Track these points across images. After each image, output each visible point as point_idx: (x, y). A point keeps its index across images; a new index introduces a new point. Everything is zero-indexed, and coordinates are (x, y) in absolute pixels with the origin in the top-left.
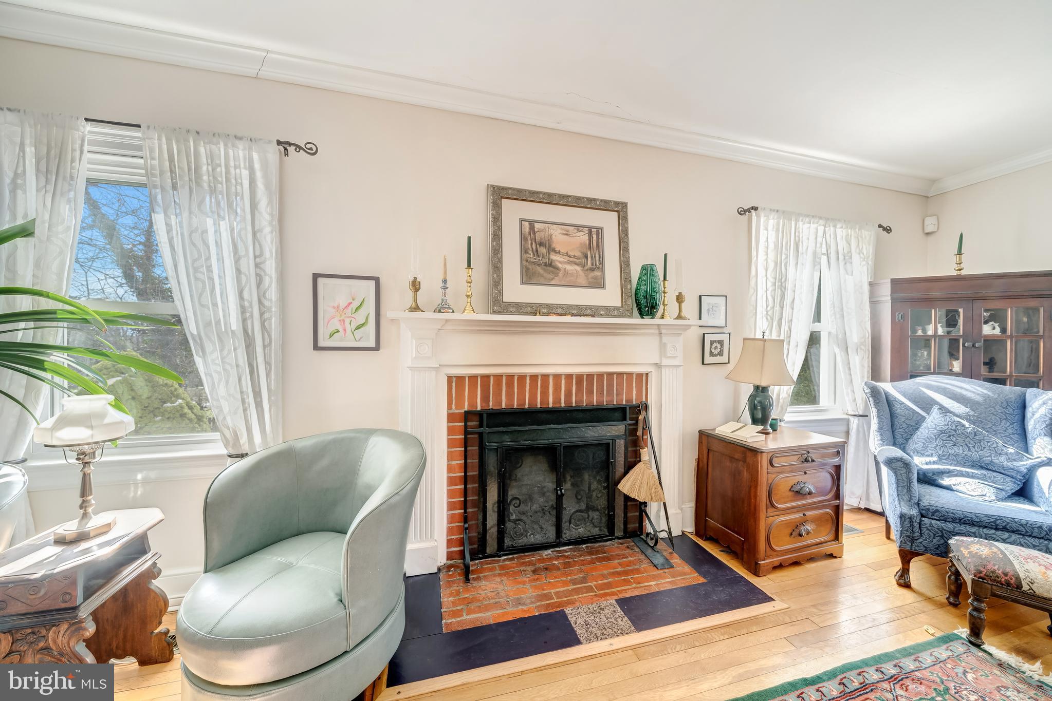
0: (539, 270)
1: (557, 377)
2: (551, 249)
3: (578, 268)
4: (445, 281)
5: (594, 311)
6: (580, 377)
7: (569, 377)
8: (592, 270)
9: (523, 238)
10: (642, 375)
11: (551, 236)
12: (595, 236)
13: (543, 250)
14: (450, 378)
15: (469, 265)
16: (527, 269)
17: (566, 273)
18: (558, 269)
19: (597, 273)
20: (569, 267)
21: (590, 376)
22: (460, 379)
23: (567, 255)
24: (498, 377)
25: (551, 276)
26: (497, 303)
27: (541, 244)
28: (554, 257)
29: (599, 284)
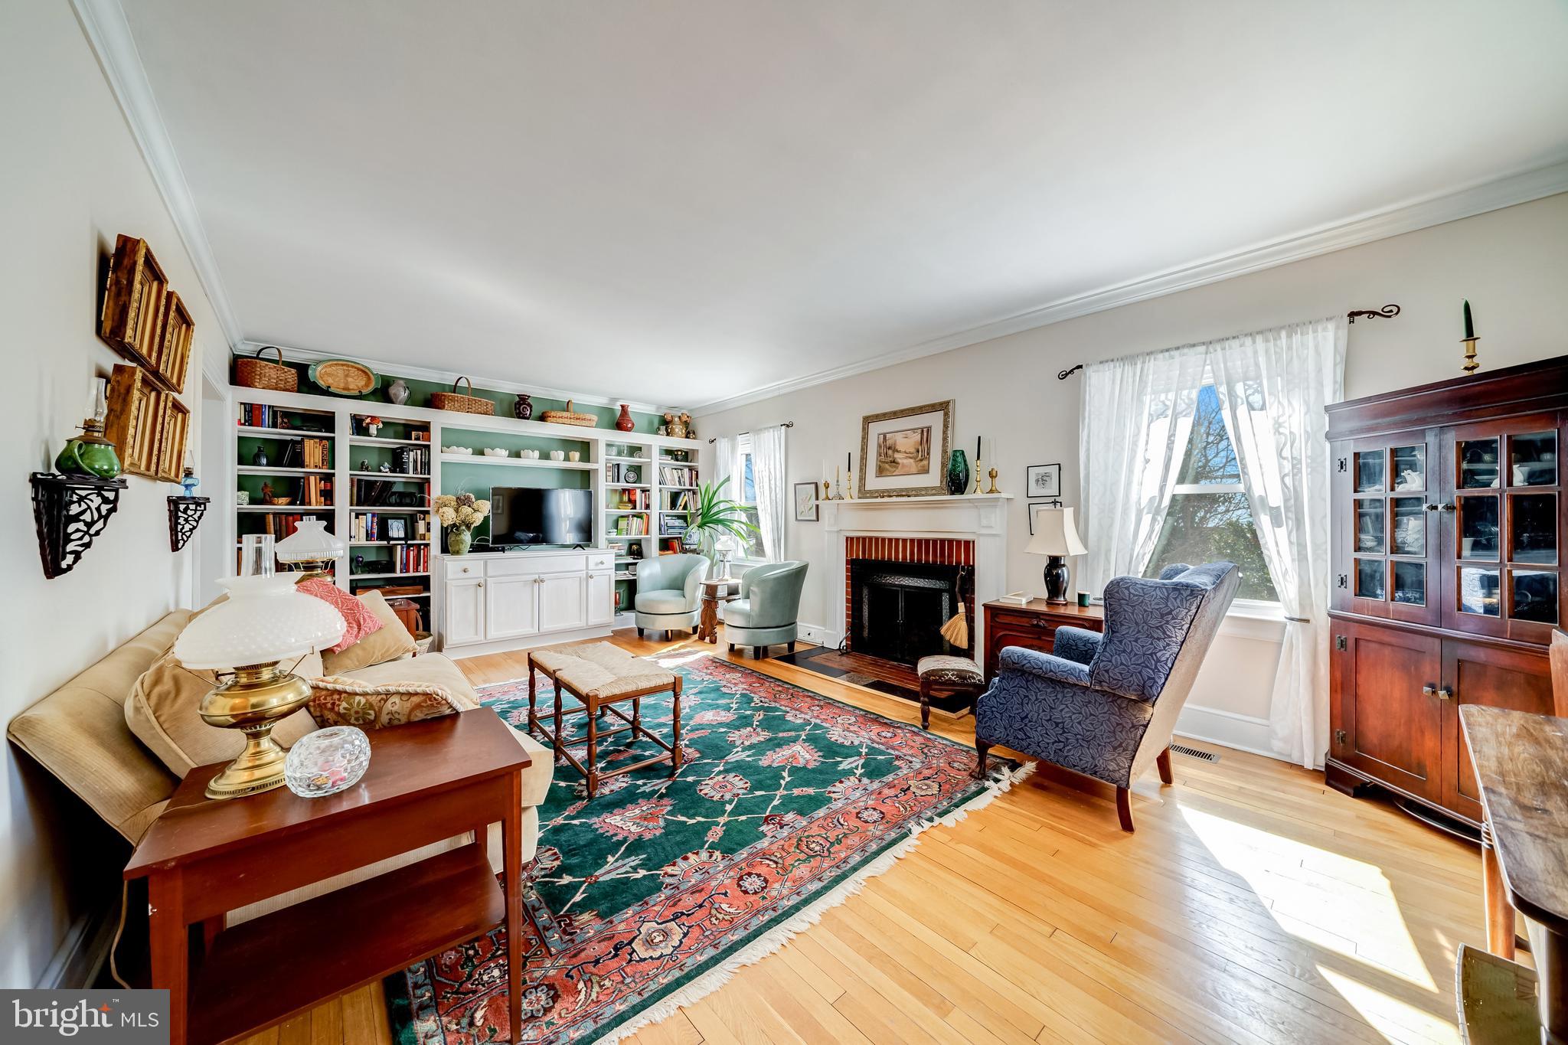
0: (887, 466)
1: (905, 541)
2: (896, 451)
3: (912, 461)
4: (838, 481)
5: (918, 492)
6: (920, 541)
7: (912, 541)
8: (921, 460)
9: (879, 446)
10: (969, 542)
11: (895, 441)
12: (925, 434)
13: (890, 452)
14: (847, 538)
15: (849, 470)
16: (880, 467)
17: (904, 466)
18: (898, 463)
19: (925, 462)
20: (905, 461)
21: (927, 541)
22: (852, 539)
23: (905, 452)
24: (871, 539)
25: (894, 469)
26: (863, 493)
27: (889, 448)
28: (897, 455)
29: (925, 471)
